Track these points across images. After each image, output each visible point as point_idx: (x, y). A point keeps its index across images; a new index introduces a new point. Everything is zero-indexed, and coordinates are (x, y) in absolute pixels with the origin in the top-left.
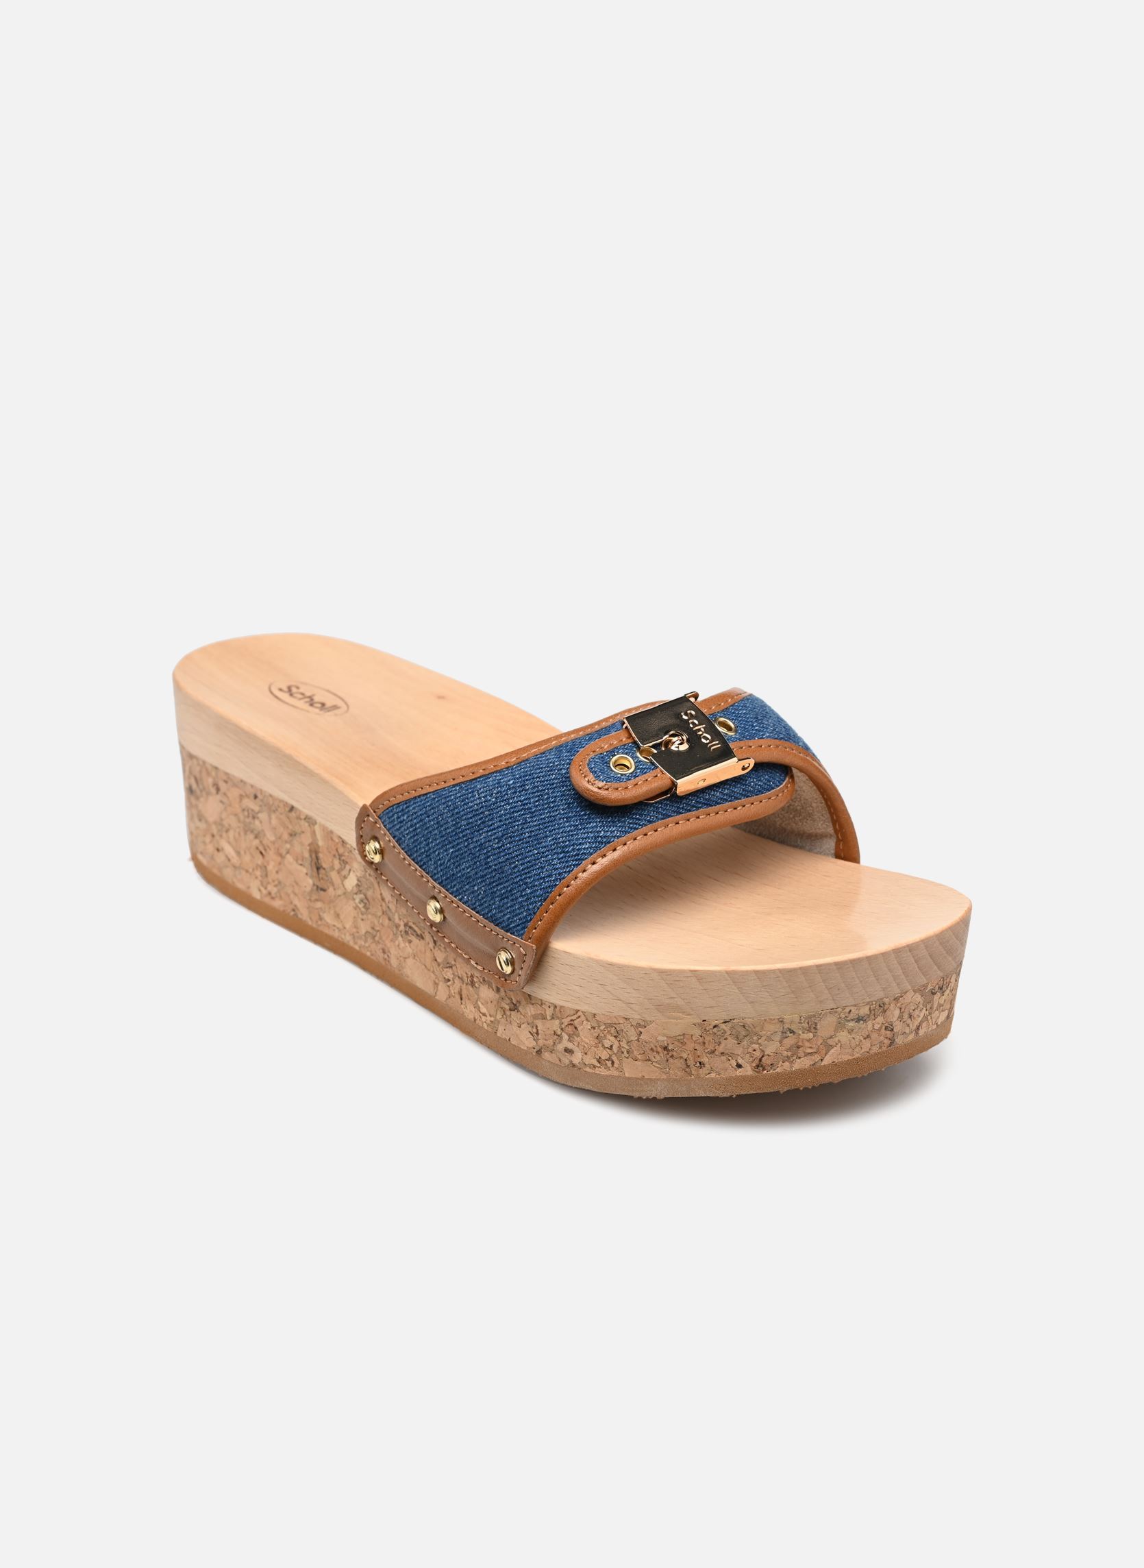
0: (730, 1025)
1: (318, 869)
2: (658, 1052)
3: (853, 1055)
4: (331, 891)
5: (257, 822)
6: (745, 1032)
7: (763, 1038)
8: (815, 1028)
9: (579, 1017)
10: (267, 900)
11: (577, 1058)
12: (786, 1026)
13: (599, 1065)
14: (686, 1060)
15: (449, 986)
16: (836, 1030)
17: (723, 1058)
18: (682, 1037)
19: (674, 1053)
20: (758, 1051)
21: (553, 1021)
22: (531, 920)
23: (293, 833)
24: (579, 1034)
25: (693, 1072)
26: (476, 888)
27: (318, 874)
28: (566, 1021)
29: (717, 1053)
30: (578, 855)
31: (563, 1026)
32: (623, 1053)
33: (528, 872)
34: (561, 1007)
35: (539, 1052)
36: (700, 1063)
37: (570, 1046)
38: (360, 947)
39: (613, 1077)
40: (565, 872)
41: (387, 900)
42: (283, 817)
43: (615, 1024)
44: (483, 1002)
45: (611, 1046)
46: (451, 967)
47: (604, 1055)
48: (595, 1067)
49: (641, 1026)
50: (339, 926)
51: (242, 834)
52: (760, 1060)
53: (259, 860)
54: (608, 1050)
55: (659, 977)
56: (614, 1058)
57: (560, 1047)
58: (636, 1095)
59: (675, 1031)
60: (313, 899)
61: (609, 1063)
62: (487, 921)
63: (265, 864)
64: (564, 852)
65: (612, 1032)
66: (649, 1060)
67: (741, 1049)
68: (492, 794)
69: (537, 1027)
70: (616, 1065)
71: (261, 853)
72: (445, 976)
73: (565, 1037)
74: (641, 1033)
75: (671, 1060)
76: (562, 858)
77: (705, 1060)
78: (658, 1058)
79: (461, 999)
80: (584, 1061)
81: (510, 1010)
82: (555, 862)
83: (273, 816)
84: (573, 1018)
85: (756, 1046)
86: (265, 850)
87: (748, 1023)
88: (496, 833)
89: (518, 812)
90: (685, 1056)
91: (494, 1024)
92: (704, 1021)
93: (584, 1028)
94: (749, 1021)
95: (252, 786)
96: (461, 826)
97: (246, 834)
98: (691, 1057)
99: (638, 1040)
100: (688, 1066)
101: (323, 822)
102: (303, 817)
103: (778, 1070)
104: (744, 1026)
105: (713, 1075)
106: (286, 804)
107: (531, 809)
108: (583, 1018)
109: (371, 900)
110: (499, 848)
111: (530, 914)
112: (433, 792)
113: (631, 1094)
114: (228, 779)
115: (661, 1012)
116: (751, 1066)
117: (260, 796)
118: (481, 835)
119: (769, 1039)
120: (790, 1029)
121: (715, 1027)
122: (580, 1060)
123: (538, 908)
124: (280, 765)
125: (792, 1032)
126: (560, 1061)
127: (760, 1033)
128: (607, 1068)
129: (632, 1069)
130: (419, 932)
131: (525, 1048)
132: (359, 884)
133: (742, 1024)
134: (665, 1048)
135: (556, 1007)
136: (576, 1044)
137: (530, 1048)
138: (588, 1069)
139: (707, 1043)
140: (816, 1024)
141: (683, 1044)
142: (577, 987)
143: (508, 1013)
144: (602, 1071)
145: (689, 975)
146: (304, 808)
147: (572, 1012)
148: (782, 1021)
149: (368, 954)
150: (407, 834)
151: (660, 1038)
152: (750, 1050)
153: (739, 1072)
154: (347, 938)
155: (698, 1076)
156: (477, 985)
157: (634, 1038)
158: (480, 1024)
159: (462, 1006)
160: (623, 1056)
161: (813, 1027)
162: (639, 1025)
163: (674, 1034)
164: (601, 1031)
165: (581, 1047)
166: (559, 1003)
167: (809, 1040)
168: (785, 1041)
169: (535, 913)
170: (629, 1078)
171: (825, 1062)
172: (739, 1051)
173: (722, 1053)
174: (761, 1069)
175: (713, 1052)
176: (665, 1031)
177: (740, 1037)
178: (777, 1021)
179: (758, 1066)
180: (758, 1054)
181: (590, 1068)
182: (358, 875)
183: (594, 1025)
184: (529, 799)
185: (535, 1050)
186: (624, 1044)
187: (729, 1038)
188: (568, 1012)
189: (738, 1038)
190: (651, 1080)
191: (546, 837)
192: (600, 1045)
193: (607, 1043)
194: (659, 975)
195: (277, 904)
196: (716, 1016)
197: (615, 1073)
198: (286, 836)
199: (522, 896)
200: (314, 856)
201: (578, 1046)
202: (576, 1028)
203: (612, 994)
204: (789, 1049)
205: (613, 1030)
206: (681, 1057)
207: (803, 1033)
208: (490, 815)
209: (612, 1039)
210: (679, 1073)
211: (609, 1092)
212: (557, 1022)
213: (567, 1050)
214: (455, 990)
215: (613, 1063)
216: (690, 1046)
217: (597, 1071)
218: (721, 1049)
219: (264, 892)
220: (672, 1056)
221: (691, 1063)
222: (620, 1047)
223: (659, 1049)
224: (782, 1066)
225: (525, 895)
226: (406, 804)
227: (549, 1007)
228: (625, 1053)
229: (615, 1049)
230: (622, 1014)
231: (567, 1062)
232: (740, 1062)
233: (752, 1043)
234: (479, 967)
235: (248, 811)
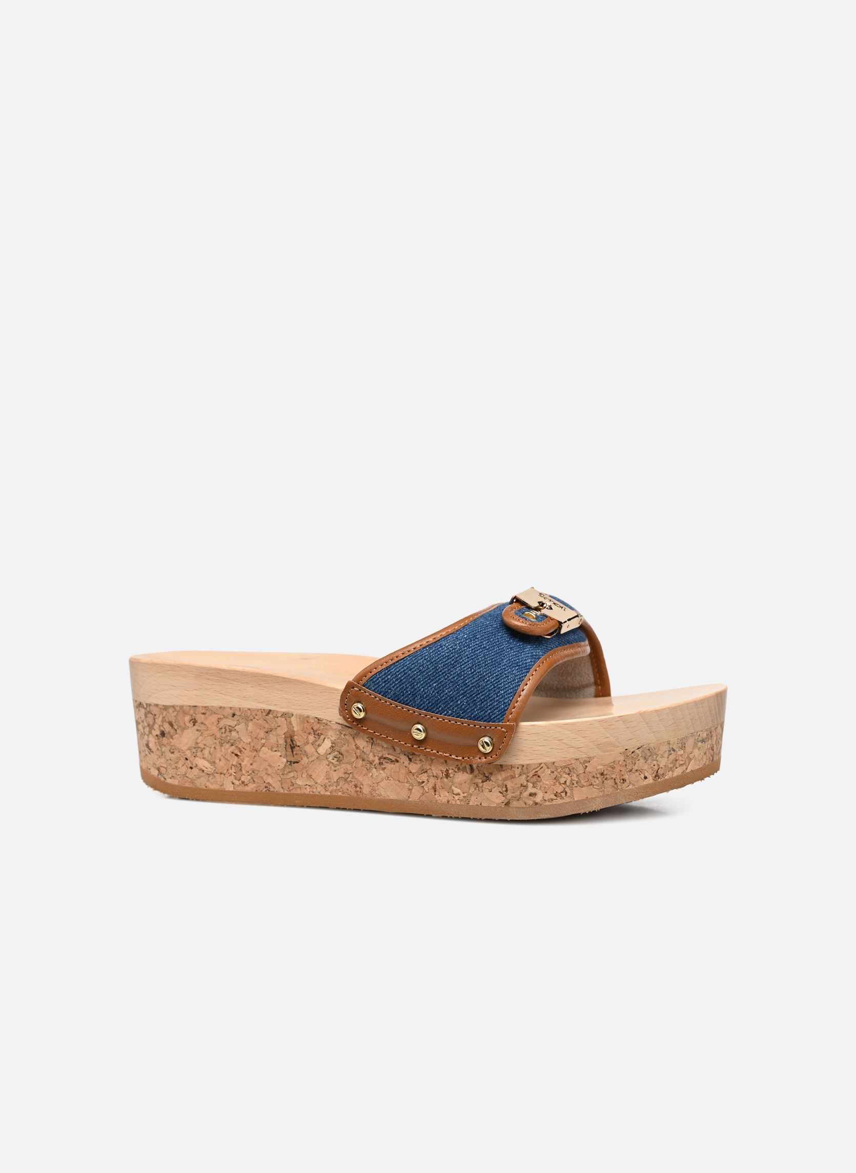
0: (641, 750)
1: (292, 748)
2: (597, 778)
3: (699, 766)
4: (305, 760)
5: (234, 733)
6: (648, 753)
7: (659, 756)
8: (684, 747)
9: (542, 767)
10: (241, 789)
11: (538, 799)
12: (671, 746)
13: (556, 798)
14: (615, 779)
15: (423, 787)
16: (693, 748)
17: (637, 774)
18: (613, 764)
19: (608, 776)
20: (656, 765)
21: (521, 777)
22: (508, 709)
23: (269, 730)
24: (541, 780)
25: (619, 787)
26: (459, 702)
27: (292, 752)
28: (531, 774)
29: (633, 771)
30: (526, 666)
31: (529, 778)
32: (573, 784)
33: (498, 682)
34: (528, 765)
35: (507, 804)
36: (623, 780)
37: (534, 791)
38: (330, 793)
39: (566, 803)
40: (522, 677)
41: (361, 747)
42: (261, 722)
43: (569, 765)
44: (457, 785)
45: (565, 782)
46: (426, 772)
47: (560, 789)
48: (552, 800)
49: (586, 762)
50: (312, 783)
51: (218, 747)
52: (657, 772)
53: (235, 760)
54: (563, 785)
55: (600, 725)
56: (567, 790)
57: (526, 794)
58: (582, 812)
59: (609, 760)
60: (286, 772)
61: (563, 795)
62: (472, 721)
63: (240, 762)
64: (517, 666)
65: (566, 771)
66: (591, 785)
67: (647, 765)
68: (456, 645)
69: (506, 786)
70: (568, 794)
71: (237, 755)
72: (419, 780)
73: (530, 785)
74: (586, 766)
75: (606, 782)
76: (518, 669)
77: (626, 777)
78: (597, 782)
79: (435, 791)
80: (544, 798)
81: (483, 782)
82: (514, 672)
83: (250, 724)
84: (537, 770)
85: (655, 762)
86: (241, 751)
87: (652, 747)
88: (467, 666)
89: (478, 650)
90: (614, 776)
91: (467, 799)
92: (626, 750)
93: (546, 774)
94: (652, 745)
95: (231, 708)
96: (440, 668)
97: (221, 745)
98: (618, 777)
99: (584, 773)
100: (616, 783)
101: (299, 712)
102: (279, 715)
103: (666, 777)
104: (649, 749)
105: (631, 787)
106: (263, 711)
107: (486, 647)
108: (545, 767)
109: (345, 754)
110: (472, 673)
111: (506, 706)
112: (409, 656)
113: (578, 812)
114: (207, 711)
115: (600, 749)
116: (652, 777)
117: (238, 713)
118: (456, 669)
119: (662, 757)
120: (673, 748)
121: (632, 753)
122: (541, 799)
123: (511, 701)
124: (259, 684)
125: (674, 750)
126: (525, 804)
127: (658, 753)
128: (562, 798)
129: (579, 795)
130: (393, 758)
131: (495, 805)
132: (334, 745)
133: (648, 748)
134: (602, 774)
135: (523, 766)
136: (538, 788)
137: (499, 804)
138: (548, 803)
139: (628, 765)
140: (685, 743)
141: (613, 768)
142: (540, 748)
143: (480, 785)
144: (559, 801)
145: (618, 719)
146: (280, 708)
147: (537, 766)
148: (669, 743)
149: (340, 794)
150: (393, 687)
151: (599, 767)
152: (652, 765)
153: (646, 782)
154: (320, 790)
155: (622, 790)
156: (451, 775)
157: (581, 772)
158: (454, 802)
159: (436, 796)
160: (573, 786)
161: (683, 747)
162: (586, 761)
163: (607, 763)
164: (558, 773)
165: (543, 789)
166: (525, 762)
167: (681, 755)
168: (671, 756)
169: (509, 704)
170: (577, 801)
171: (688, 771)
172: (646, 767)
173: (636, 770)
174: (657, 778)
175: (631, 771)
176: (603, 762)
177: (647, 758)
178: (666, 743)
179: (656, 776)
180: (656, 768)
181: (549, 801)
182: (333, 739)
183: (553, 770)
184: (482, 642)
185: (504, 804)
186: (575, 778)
187: (641, 759)
188: (534, 767)
189: (645, 758)
190: (592, 798)
191: (503, 660)
192: (557, 783)
193: (562, 781)
194: (600, 724)
195: (251, 787)
196: (632, 745)
197: (567, 800)
198: (262, 734)
199: (498, 696)
200: (289, 740)
201: (540, 789)
202: (539, 776)
203: (568, 745)
204: (672, 763)
205: (567, 770)
206: (612, 778)
207: (679, 750)
208: (459, 656)
209: (566, 776)
210: (610, 790)
211: (563, 815)
212: (524, 777)
213: (531, 795)
214: (428, 787)
215: (566, 793)
216: (618, 769)
217: (554, 802)
218: (635, 768)
219: (237, 782)
220: (606, 779)
221: (618, 781)
222: (572, 780)
223: (599, 776)
224: (668, 774)
225: (500, 695)
226: (387, 669)
227: (518, 768)
228: (575, 784)
229: (568, 783)
230: (573, 757)
231: (531, 803)
232: (646, 775)
233: (653, 760)
234: (460, 758)
235: (225, 728)
